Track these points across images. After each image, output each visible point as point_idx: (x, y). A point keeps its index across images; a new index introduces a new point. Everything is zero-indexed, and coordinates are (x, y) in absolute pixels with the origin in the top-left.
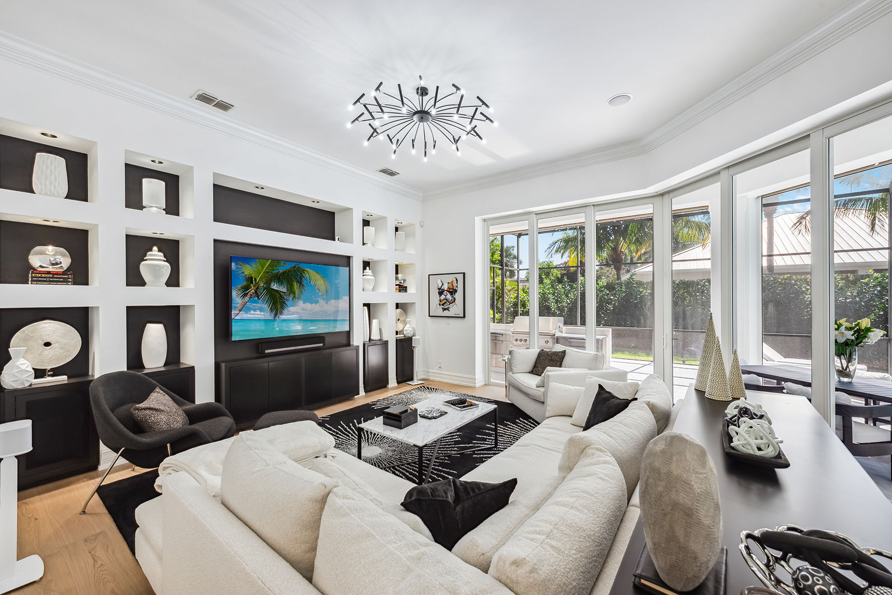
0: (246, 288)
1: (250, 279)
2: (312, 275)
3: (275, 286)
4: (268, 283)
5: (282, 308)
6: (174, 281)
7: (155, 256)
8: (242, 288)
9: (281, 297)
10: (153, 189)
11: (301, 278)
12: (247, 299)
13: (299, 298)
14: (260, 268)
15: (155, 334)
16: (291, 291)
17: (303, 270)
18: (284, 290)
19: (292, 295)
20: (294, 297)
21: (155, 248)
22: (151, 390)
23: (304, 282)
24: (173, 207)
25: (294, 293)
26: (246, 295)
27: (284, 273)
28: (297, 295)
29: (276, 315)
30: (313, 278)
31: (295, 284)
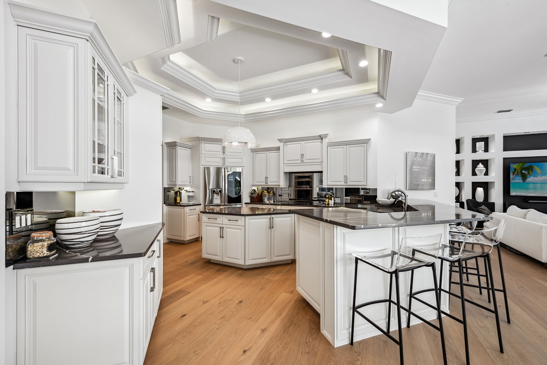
0: (514, 172)
1: (515, 169)
2: (536, 168)
3: (523, 172)
4: (521, 171)
5: (526, 179)
6: (486, 174)
7: (481, 166)
8: (513, 172)
9: (526, 175)
10: (480, 145)
11: (532, 169)
12: (514, 176)
13: (531, 176)
14: (519, 166)
15: (480, 191)
16: (529, 173)
17: (533, 166)
18: (527, 173)
19: (529, 175)
20: (530, 175)
21: (480, 164)
22: (482, 206)
23: (533, 170)
24: (486, 150)
25: (530, 174)
26: (514, 175)
27: (526, 167)
28: (531, 175)
29: (524, 181)
30: (536, 169)
31: (530, 171)
